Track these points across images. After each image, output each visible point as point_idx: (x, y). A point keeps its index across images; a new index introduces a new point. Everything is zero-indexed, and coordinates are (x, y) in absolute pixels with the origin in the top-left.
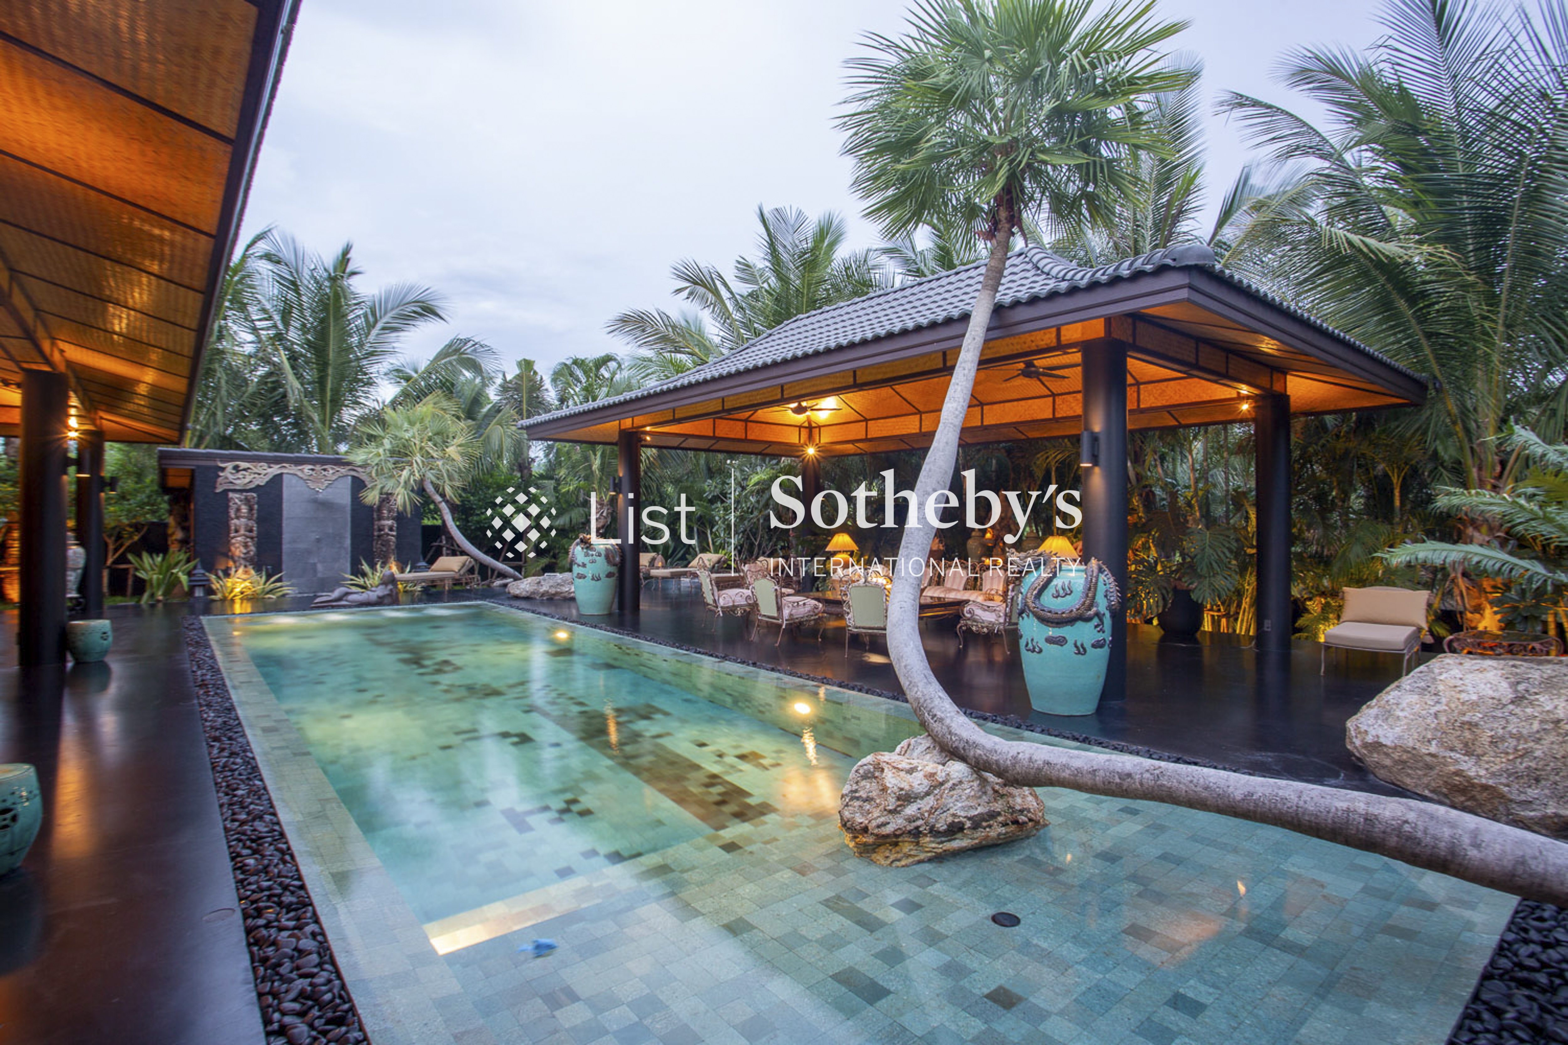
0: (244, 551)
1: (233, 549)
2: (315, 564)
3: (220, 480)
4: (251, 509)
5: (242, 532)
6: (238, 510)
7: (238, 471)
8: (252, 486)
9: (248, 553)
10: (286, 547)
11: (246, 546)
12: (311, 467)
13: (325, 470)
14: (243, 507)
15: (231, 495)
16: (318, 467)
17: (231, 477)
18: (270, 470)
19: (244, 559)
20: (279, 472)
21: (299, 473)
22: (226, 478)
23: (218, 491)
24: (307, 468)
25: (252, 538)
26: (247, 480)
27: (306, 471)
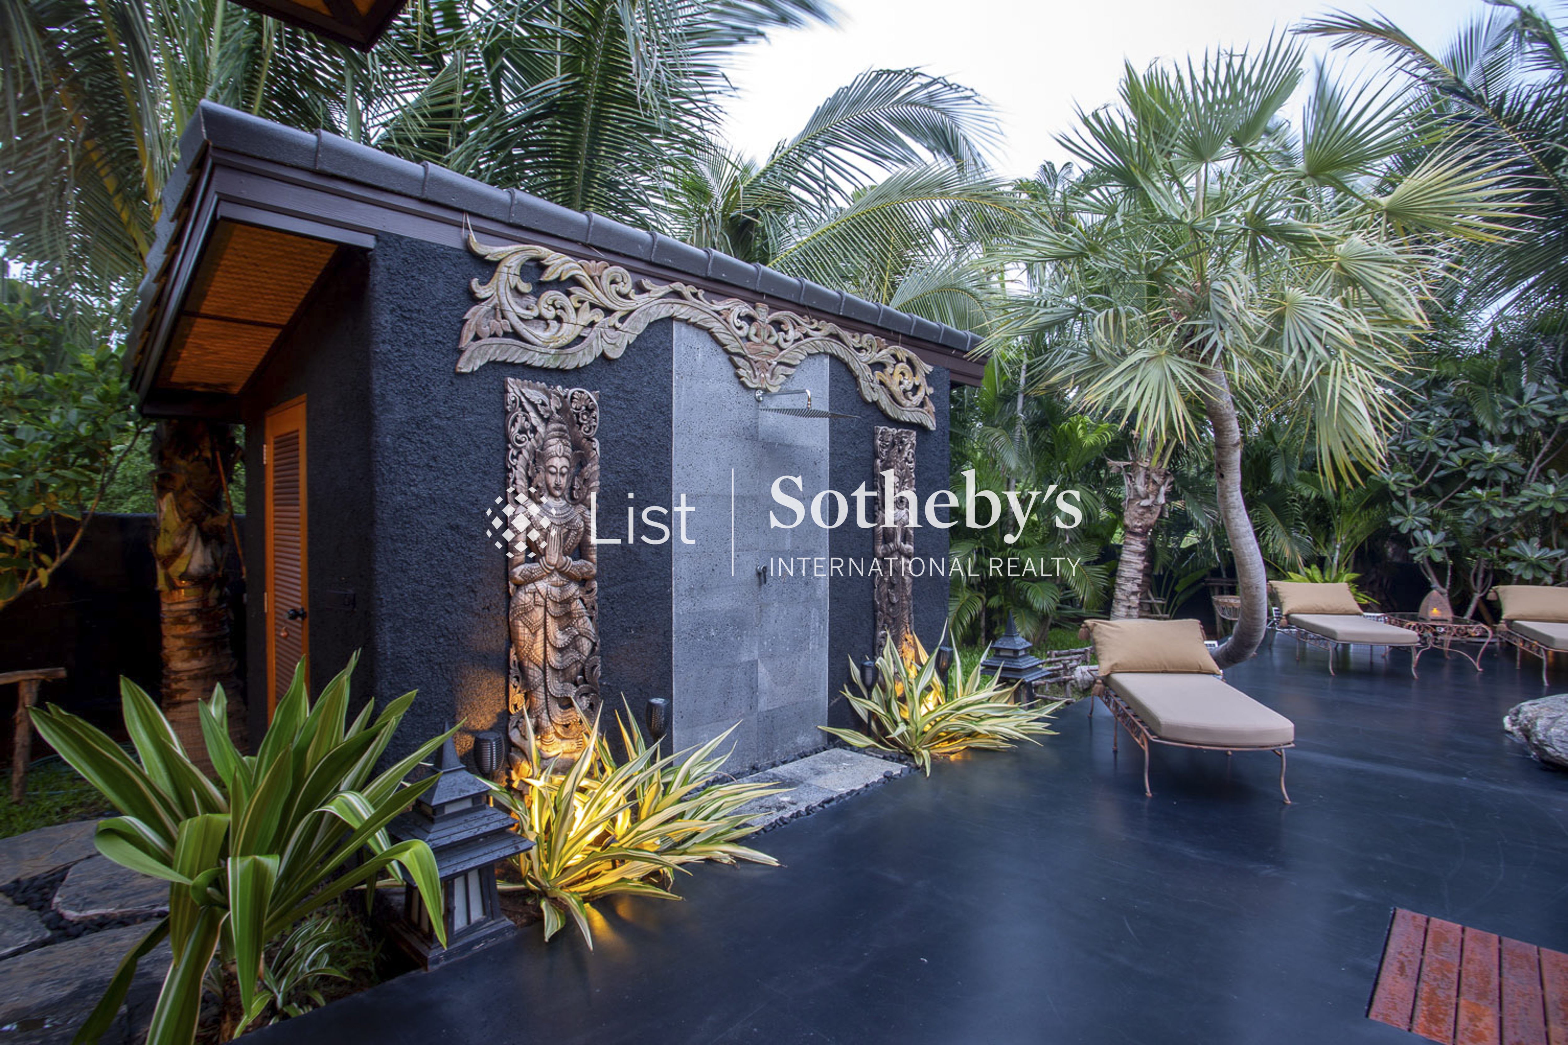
0: (561, 639)
1: (523, 633)
2: (753, 664)
3: (475, 315)
4: (580, 460)
5: (554, 557)
6: (539, 457)
7: (540, 287)
8: (583, 357)
9: (574, 644)
10: (678, 609)
11: (566, 618)
12: (745, 309)
13: (777, 324)
14: (556, 446)
15: (514, 388)
16: (763, 314)
17: (514, 308)
18: (639, 300)
19: (562, 672)
20: (664, 312)
21: (716, 326)
22: (499, 312)
23: (465, 366)
24: (738, 308)
25: (583, 582)
26: (568, 332)
27: (733, 318)
